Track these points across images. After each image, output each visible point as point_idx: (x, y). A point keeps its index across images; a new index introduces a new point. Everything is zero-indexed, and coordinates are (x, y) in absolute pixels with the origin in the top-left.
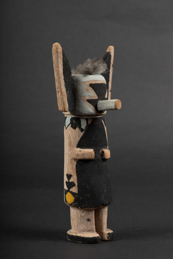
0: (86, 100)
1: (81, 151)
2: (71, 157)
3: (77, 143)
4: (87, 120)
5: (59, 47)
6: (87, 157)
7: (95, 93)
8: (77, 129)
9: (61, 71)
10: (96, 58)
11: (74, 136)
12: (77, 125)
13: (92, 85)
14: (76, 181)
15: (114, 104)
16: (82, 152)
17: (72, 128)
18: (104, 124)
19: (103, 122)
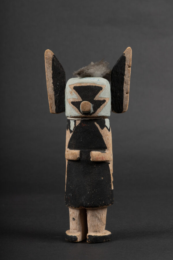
3: (68, 144)
4: (75, 122)
5: (47, 53)
7: (78, 95)
8: (68, 130)
12: (68, 127)
13: (75, 88)
14: (66, 180)
16: (68, 152)
18: (100, 127)
19: (98, 125)
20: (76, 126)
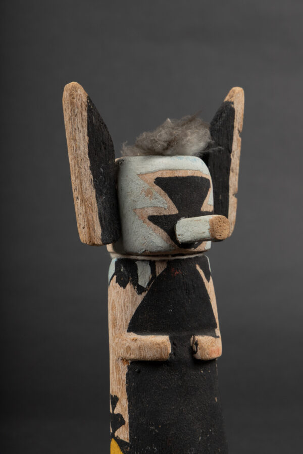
0: (146, 216)
1: (136, 340)
2: (116, 353)
3: (129, 321)
4: (152, 265)
5: (76, 91)
6: (149, 355)
7: (169, 199)
8: (129, 286)
9: (82, 148)
10: (190, 117)
11: (123, 304)
12: (129, 279)
13: (160, 182)
14: (127, 412)
15: (208, 227)
16: (138, 343)
17: (117, 284)
18: (205, 276)
19: (201, 270)
20: (158, 275)
